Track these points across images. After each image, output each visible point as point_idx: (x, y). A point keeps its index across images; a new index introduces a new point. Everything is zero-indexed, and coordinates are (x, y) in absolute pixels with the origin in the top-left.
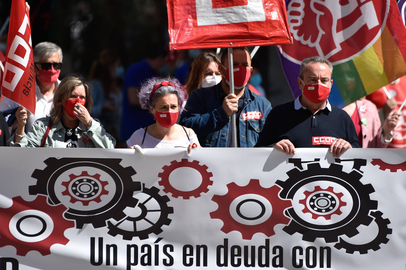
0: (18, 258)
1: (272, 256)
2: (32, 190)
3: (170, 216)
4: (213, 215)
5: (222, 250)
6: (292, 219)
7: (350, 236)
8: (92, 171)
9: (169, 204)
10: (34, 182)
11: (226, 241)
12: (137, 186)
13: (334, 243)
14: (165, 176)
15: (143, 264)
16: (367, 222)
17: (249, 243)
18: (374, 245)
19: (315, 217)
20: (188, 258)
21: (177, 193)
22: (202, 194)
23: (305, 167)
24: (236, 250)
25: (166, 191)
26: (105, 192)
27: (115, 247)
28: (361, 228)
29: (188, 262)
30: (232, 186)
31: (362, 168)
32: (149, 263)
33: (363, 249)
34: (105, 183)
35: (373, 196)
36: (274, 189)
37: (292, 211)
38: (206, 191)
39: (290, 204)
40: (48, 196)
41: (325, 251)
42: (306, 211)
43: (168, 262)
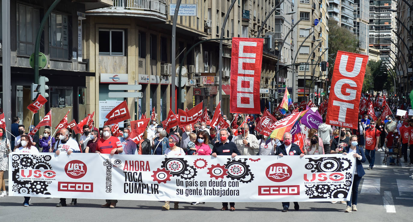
0: (158, 184)
1: (223, 184)
2: (162, 167)
3: (196, 174)
4: (208, 173)
5: (210, 182)
6: (228, 174)
7: (243, 179)
8: (176, 161)
9: (196, 170)
10: (162, 164)
11: (211, 180)
12: (188, 166)
13: (239, 180)
14: (195, 163)
15: (190, 186)
16: (248, 175)
17: (217, 181)
18: (250, 181)
19: (234, 173)
20: (201, 185)
21: (198, 167)
22: (205, 167)
23: (231, 161)
24: (214, 182)
25: (195, 167)
26: (180, 167)
27: (183, 182)
28: (246, 176)
29: (201, 186)
30: (213, 166)
31: (246, 161)
32: (191, 186)
33: (247, 182)
34: (180, 165)
35: (249, 168)
36: (224, 166)
37: (228, 172)
38: (206, 167)
39: (228, 170)
40: (166, 168)
41: (237, 183)
42: (232, 172)
43: (196, 185)
